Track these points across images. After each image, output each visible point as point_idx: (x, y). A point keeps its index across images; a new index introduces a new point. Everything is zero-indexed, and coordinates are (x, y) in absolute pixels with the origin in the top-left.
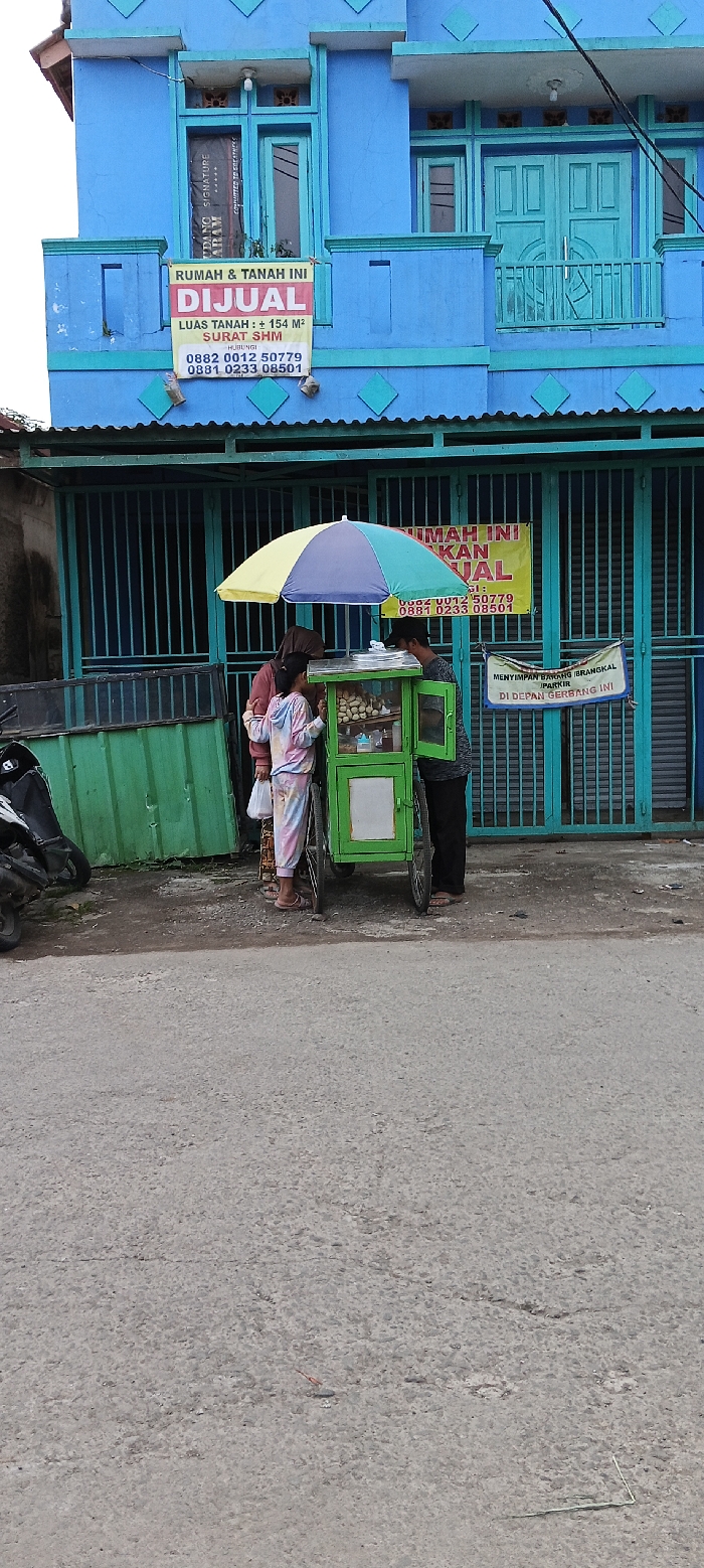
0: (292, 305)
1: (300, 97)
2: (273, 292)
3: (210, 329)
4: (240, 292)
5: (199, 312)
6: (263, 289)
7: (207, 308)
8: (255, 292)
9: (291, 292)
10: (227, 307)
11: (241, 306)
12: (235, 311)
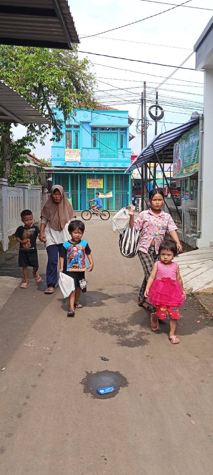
0: (78, 154)
1: (78, 127)
2: (76, 153)
3: (69, 156)
4: (73, 152)
5: (68, 154)
6: (75, 152)
7: (69, 154)
8: (74, 153)
9: (78, 153)
10: (71, 154)
11: (73, 154)
12: (72, 155)
